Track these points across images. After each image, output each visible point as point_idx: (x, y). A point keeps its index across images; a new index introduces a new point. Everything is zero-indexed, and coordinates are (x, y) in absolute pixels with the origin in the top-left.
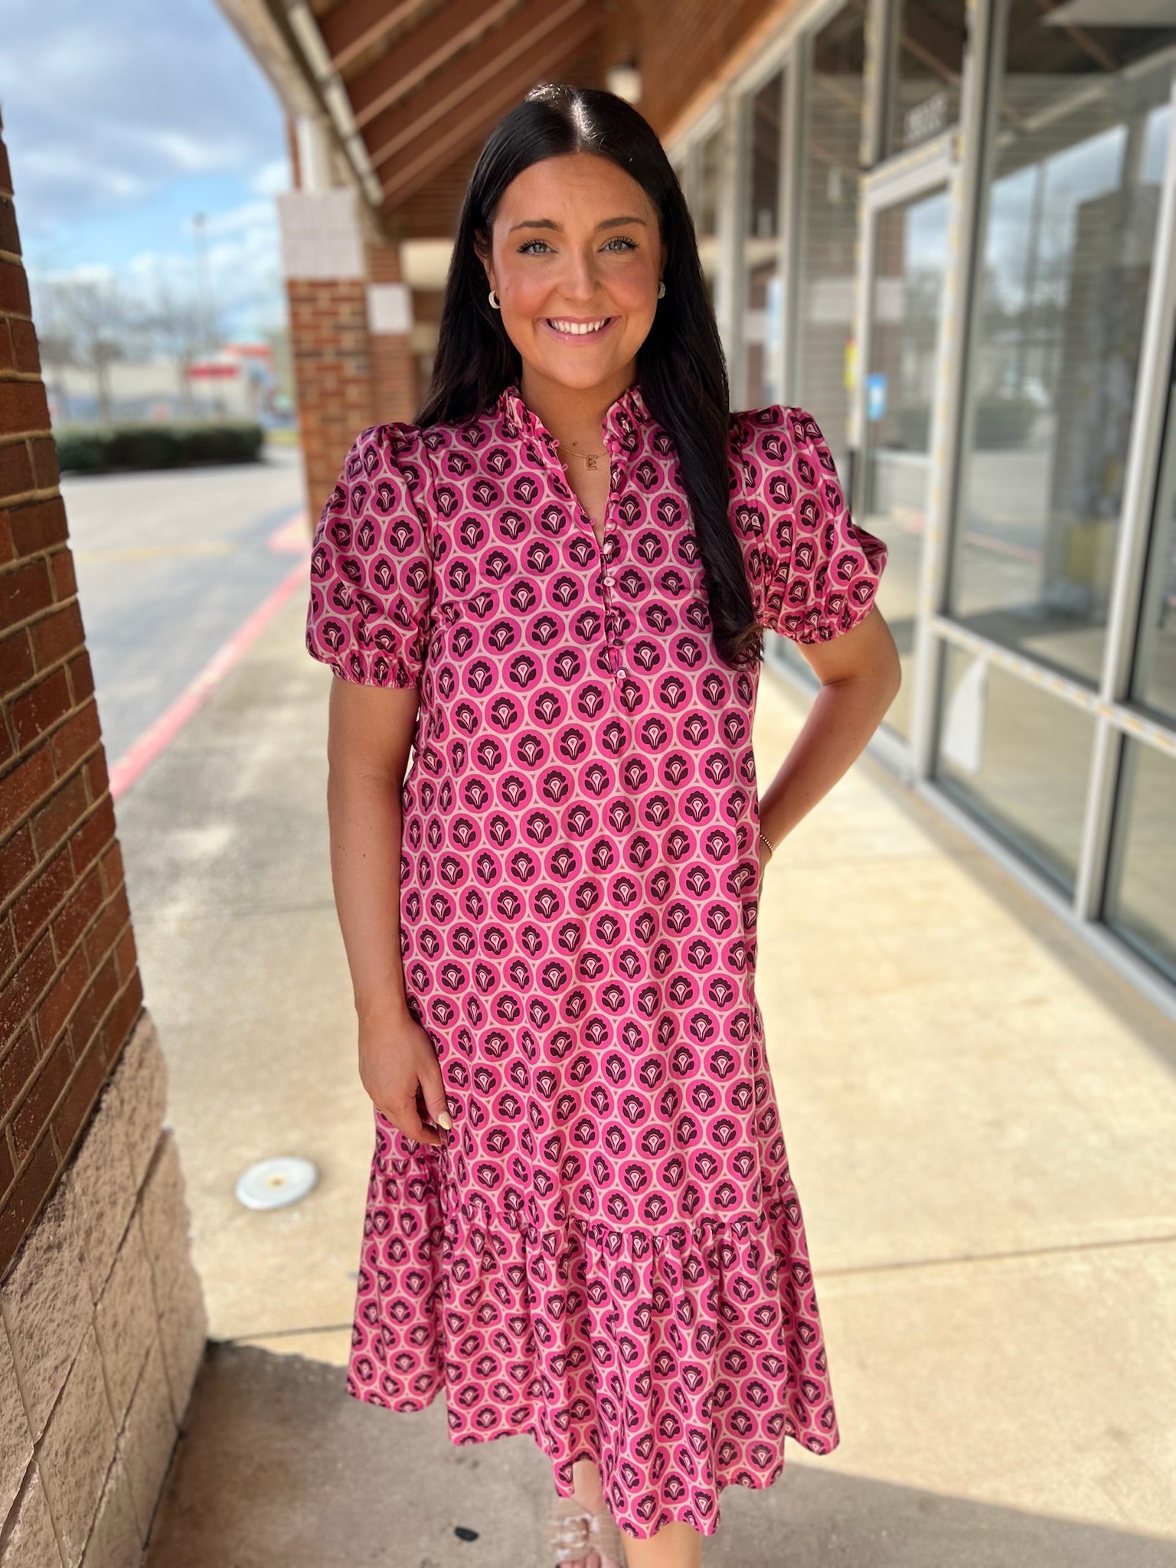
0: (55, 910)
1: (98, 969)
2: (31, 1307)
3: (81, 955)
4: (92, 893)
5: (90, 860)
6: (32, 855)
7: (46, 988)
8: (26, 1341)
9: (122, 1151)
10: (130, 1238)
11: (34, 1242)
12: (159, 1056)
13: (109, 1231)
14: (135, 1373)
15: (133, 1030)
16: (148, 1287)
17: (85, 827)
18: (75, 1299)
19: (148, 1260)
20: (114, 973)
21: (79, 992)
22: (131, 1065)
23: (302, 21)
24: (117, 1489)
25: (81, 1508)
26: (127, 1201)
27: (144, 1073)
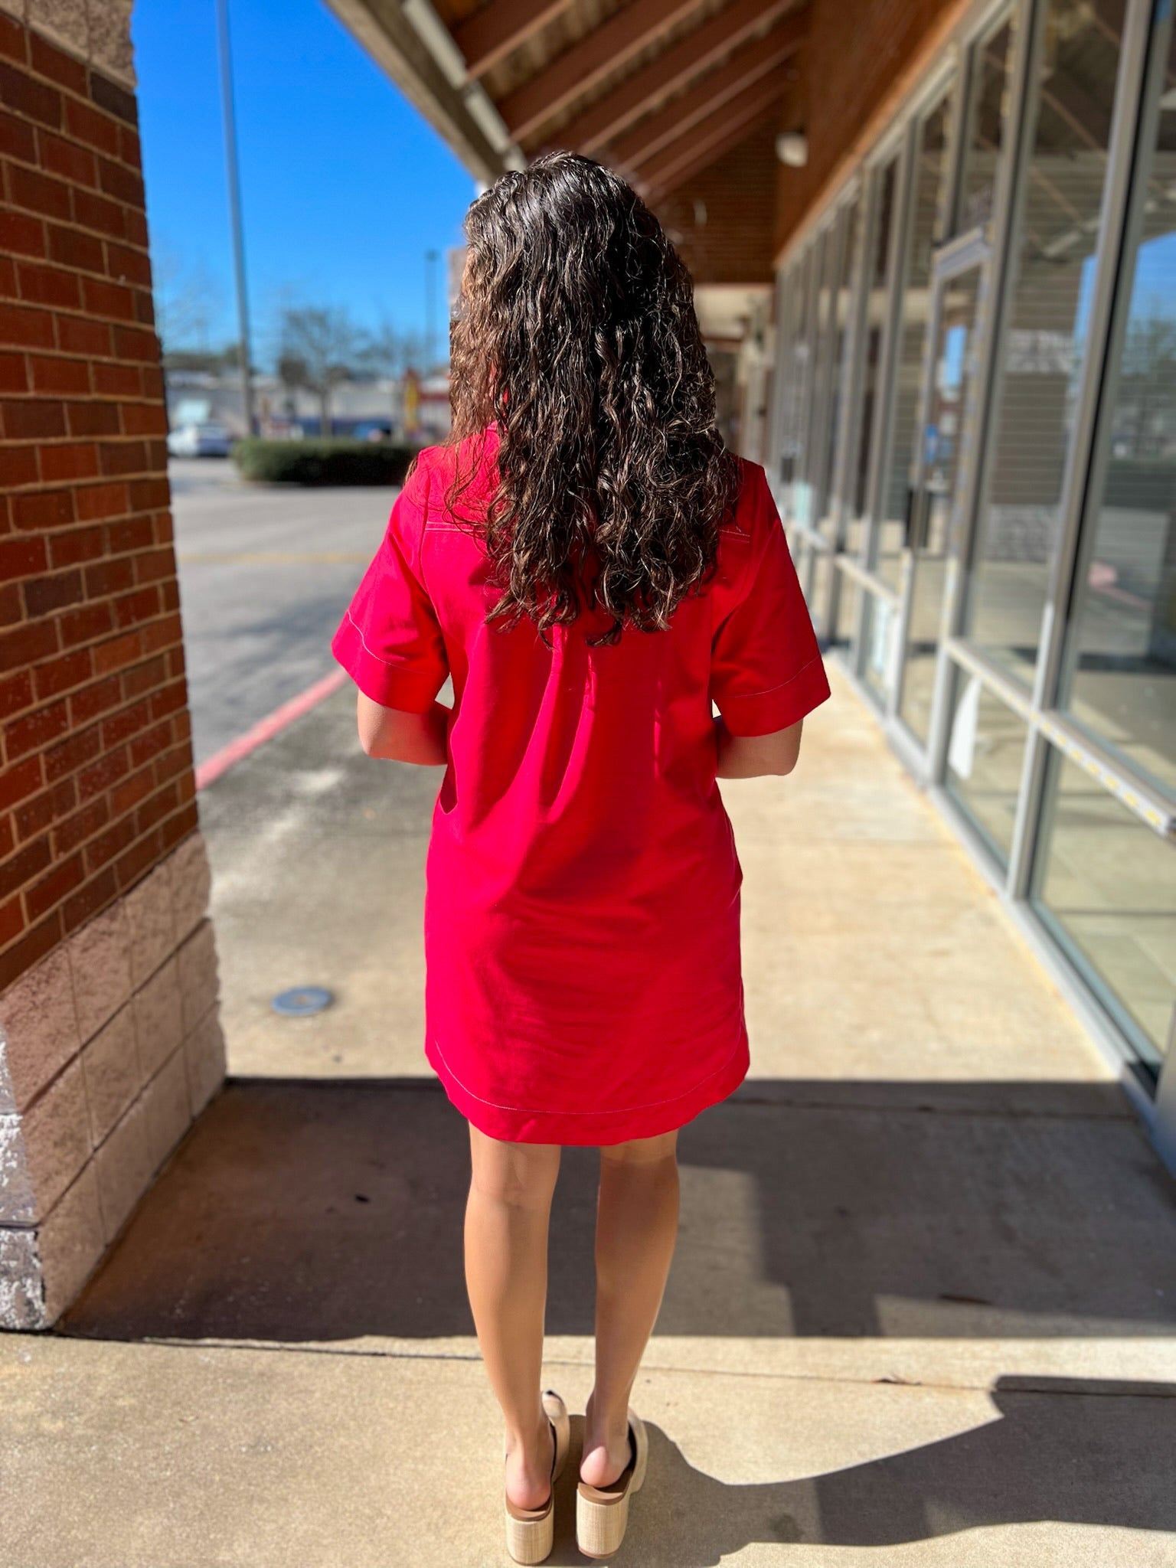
1: (163, 787)
2: (87, 960)
3: (152, 771)
4: (163, 737)
5: (165, 716)
7: (121, 780)
8: (82, 979)
9: (166, 909)
10: (167, 967)
11: (94, 925)
12: (207, 864)
13: (150, 953)
15: (187, 839)
16: (178, 1010)
19: (180, 991)
20: (176, 795)
21: (146, 795)
22: (182, 859)
25: (108, 1110)
26: (168, 943)
27: (192, 869)
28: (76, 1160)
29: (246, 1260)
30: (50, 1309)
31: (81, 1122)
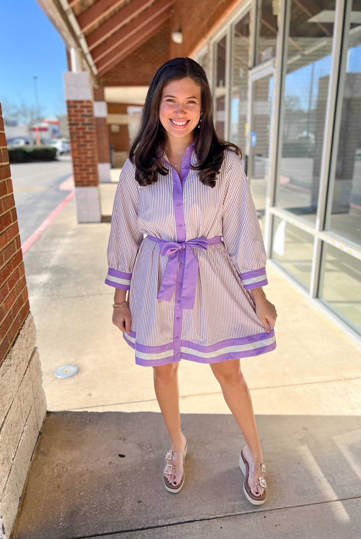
0: (8, 277)
1: (18, 296)
2: (4, 379)
3: (14, 291)
4: (17, 275)
5: (17, 266)
6: (3, 261)
7: (6, 297)
8: (3, 388)
9: (25, 348)
10: (27, 372)
11: (4, 363)
12: (34, 325)
13: (22, 368)
14: (29, 411)
15: (27, 316)
16: (32, 388)
17: (15, 256)
18: (14, 381)
19: (31, 381)
20: (22, 298)
21: (14, 301)
22: (27, 325)
23: (72, 18)
24: (24, 440)
25: (15, 440)
26: (26, 362)
27: (30, 328)
28: (8, 467)
29: (83, 493)
30: (7, 536)
31: (8, 450)
